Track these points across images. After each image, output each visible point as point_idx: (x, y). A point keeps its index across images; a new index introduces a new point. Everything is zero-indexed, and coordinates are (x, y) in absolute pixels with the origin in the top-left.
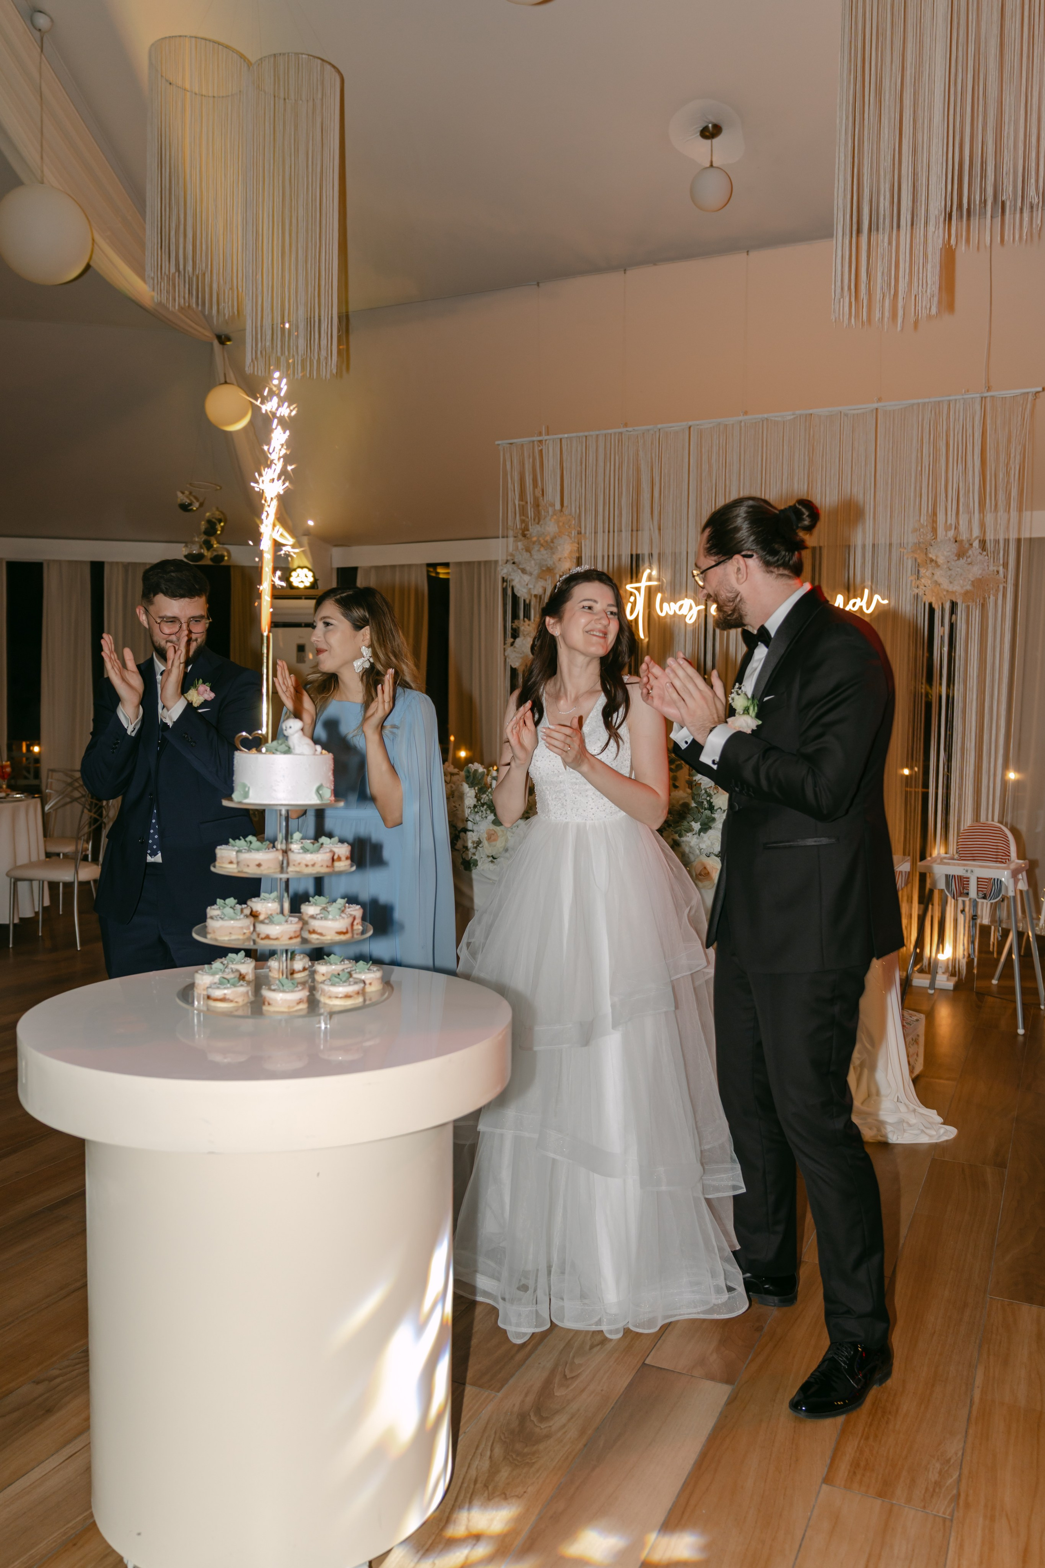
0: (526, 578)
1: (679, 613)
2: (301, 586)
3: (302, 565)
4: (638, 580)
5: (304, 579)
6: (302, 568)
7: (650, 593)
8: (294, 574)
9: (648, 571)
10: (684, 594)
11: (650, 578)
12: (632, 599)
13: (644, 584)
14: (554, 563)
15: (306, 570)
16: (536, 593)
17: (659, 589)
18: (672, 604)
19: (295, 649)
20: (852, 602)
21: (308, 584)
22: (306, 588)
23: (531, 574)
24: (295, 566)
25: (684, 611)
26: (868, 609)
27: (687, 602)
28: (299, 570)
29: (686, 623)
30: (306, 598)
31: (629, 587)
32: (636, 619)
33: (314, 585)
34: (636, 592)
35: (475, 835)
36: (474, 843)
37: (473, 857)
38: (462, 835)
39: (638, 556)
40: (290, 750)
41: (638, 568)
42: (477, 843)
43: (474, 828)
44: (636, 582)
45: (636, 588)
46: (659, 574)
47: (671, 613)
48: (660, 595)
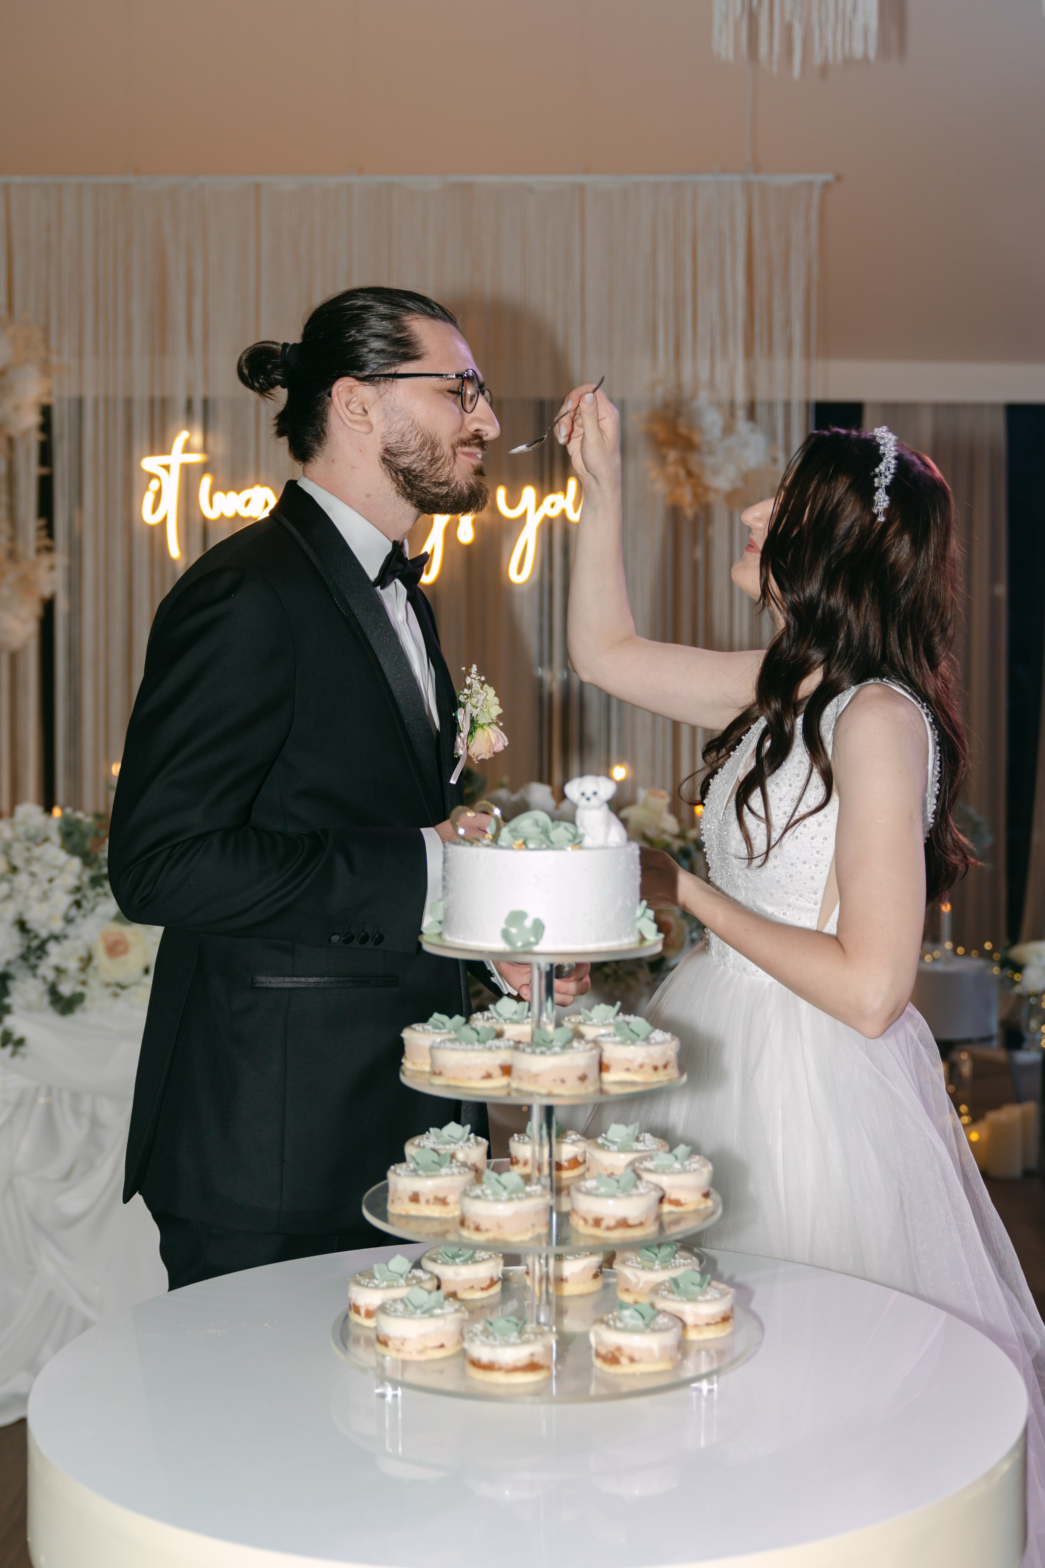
1: (244, 512)
4: (165, 450)
9: (184, 435)
11: (187, 449)
12: (154, 485)
13: (177, 457)
17: (205, 468)
18: (232, 496)
20: (549, 499)
31: (150, 464)
32: (164, 522)
34: (161, 472)
35: (78, 944)
36: (82, 960)
37: (79, 989)
38: (52, 947)
39: (164, 402)
40: (577, 841)
41: (164, 428)
42: (87, 961)
43: (71, 931)
44: (161, 455)
45: (161, 466)
46: (205, 444)
47: (229, 512)
48: (207, 479)
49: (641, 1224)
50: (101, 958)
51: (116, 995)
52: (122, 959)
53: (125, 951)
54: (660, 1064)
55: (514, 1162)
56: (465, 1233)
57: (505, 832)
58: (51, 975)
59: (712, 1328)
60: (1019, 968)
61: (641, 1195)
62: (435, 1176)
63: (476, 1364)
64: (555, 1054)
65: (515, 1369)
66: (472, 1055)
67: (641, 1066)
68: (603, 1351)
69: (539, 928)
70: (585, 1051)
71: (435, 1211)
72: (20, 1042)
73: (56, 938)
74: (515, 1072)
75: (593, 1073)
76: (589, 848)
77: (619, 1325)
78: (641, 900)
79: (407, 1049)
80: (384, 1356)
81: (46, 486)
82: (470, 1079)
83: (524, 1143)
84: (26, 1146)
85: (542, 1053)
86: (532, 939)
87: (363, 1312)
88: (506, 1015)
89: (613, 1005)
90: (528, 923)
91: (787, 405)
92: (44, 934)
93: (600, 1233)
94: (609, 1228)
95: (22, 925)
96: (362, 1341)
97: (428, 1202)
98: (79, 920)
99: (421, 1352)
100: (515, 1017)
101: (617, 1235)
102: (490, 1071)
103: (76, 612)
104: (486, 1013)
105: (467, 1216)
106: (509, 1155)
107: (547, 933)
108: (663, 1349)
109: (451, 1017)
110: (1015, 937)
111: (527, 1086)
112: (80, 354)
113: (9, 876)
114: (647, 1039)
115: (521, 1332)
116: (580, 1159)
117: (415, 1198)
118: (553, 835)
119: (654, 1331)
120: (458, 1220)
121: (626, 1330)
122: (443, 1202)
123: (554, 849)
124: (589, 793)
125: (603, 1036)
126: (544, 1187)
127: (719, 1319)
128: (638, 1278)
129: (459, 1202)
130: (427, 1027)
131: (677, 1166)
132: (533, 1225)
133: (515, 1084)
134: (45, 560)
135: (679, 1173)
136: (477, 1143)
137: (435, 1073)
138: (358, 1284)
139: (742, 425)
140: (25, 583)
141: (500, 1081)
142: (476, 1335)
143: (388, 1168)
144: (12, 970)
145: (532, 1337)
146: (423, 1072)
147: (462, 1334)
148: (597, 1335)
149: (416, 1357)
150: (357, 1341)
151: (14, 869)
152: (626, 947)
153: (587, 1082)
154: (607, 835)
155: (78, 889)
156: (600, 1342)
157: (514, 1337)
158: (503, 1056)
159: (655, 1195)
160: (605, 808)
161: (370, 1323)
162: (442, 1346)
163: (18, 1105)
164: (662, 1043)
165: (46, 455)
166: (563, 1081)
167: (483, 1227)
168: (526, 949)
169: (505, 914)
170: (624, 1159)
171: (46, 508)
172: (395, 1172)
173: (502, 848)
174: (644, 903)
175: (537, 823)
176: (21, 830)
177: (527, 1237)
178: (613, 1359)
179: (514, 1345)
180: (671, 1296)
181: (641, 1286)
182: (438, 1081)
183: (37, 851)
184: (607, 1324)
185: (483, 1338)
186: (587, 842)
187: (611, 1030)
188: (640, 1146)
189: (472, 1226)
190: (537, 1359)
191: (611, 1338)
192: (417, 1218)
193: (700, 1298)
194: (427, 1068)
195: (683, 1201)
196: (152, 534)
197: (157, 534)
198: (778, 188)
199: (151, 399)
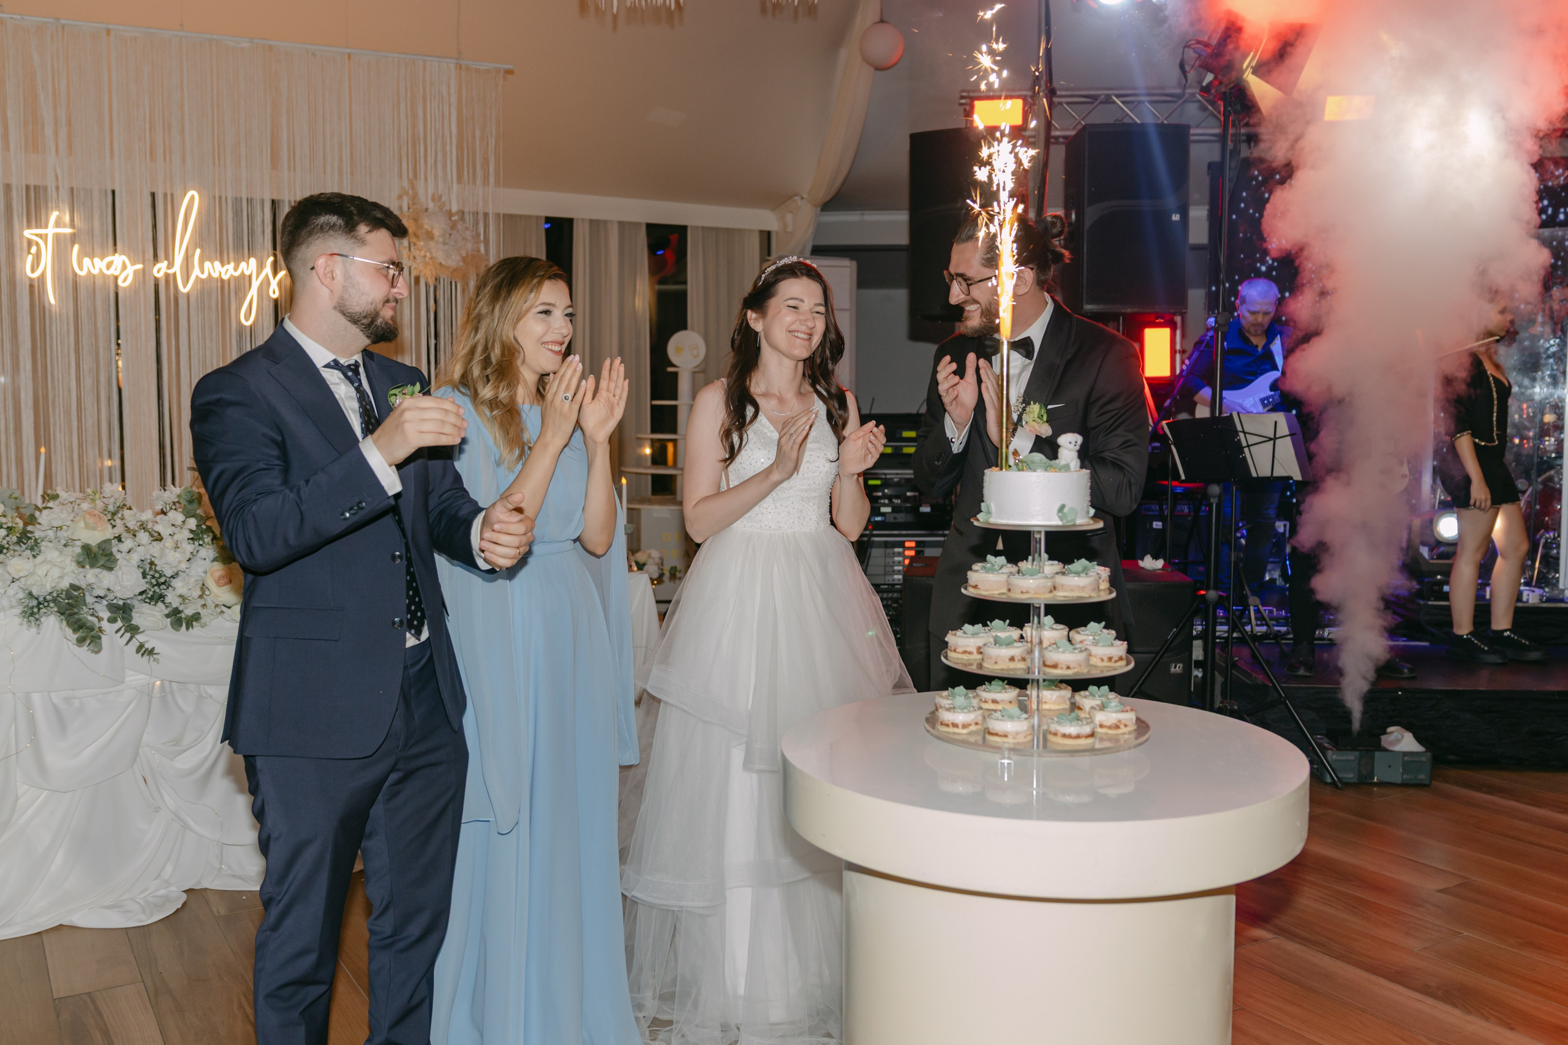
1: (108, 273)
4: (41, 226)
7: (62, 246)
9: (56, 213)
10: (113, 248)
11: (58, 224)
12: (34, 250)
13: (51, 231)
17: (74, 239)
18: (97, 260)
25: (114, 272)
27: (118, 259)
29: (118, 287)
31: (28, 233)
32: (43, 275)
34: (38, 240)
39: (38, 189)
41: (39, 209)
44: (37, 227)
45: (37, 235)
46: (72, 220)
47: (96, 272)
48: (76, 247)
51: (222, 613)
196: (31, 286)
197: (35, 289)
198: (478, 71)
199: (28, 187)
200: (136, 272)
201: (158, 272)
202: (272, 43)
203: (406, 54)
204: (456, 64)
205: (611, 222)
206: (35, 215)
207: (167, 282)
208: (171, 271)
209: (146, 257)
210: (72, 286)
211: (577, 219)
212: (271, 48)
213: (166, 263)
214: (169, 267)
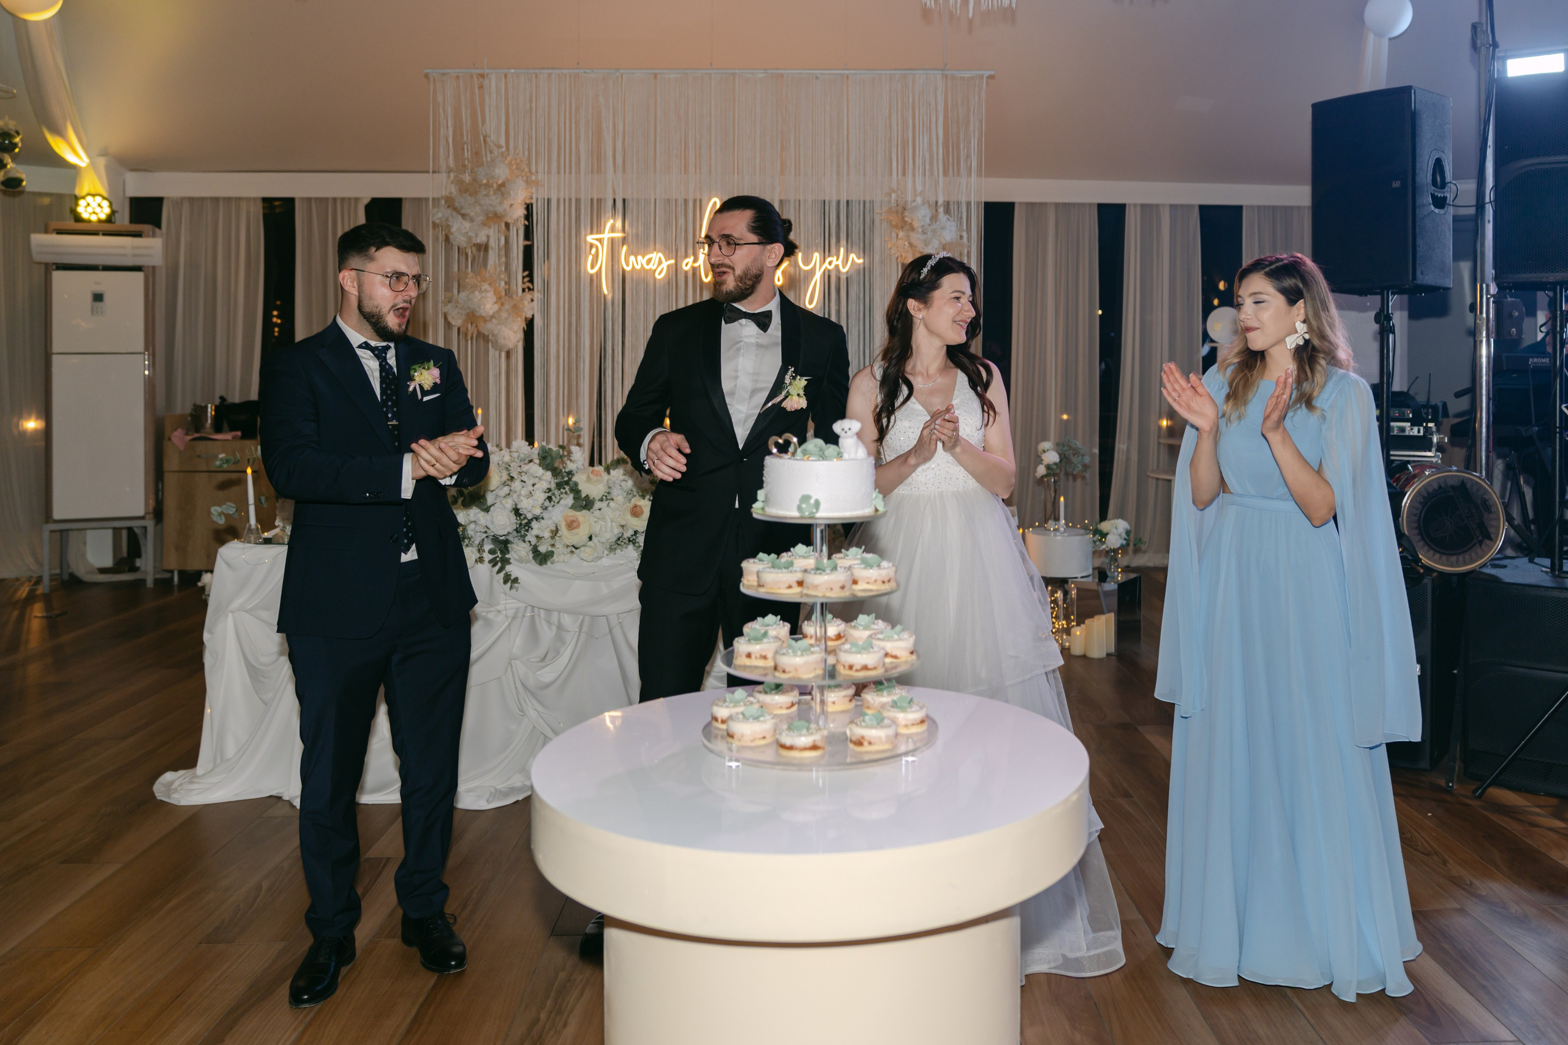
0: (467, 225)
1: (647, 267)
2: (94, 218)
3: (93, 192)
4: (600, 230)
5: (98, 210)
6: (94, 195)
7: (614, 247)
8: (82, 203)
9: (611, 221)
10: (652, 247)
11: (613, 230)
12: (594, 251)
13: (606, 235)
14: (505, 210)
15: (98, 199)
16: (479, 241)
17: (624, 241)
18: (640, 258)
19: (89, 298)
20: (828, 260)
21: (103, 217)
22: (100, 221)
23: (472, 220)
24: (84, 193)
25: (652, 266)
26: (844, 267)
27: (656, 256)
28: (89, 199)
29: (655, 279)
30: (104, 234)
31: (590, 238)
32: (598, 273)
33: (109, 219)
34: (597, 243)
35: (550, 522)
36: (552, 531)
37: (550, 549)
38: (534, 524)
39: (599, 201)
40: (840, 456)
41: (599, 217)
42: (555, 532)
43: (545, 515)
44: (597, 233)
45: (597, 240)
46: (624, 227)
47: (638, 267)
48: (625, 247)
49: (875, 668)
50: (563, 530)
51: (572, 552)
52: (575, 531)
53: (578, 526)
54: (886, 579)
55: (805, 637)
56: (777, 674)
57: (799, 450)
58: (534, 541)
59: (915, 727)
60: (1104, 535)
61: (875, 652)
62: (760, 643)
63: (783, 746)
64: (827, 574)
65: (805, 749)
66: (781, 575)
67: (875, 581)
68: (854, 739)
69: (817, 504)
70: (843, 572)
71: (761, 663)
72: (516, 580)
73: (537, 518)
74: (805, 584)
75: (848, 585)
76: (846, 460)
77: (863, 724)
78: (875, 489)
79: (744, 573)
80: (732, 744)
81: (528, 252)
82: (780, 588)
83: (810, 626)
84: (518, 642)
85: (820, 574)
86: (814, 511)
87: (720, 720)
88: (800, 554)
89: (861, 548)
90: (812, 501)
91: (969, 204)
92: (530, 516)
93: (852, 673)
94: (857, 671)
95: (517, 511)
96: (719, 737)
97: (756, 658)
98: (550, 508)
99: (753, 741)
100: (806, 555)
101: (862, 674)
102: (791, 584)
103: (547, 326)
104: (789, 553)
105: (778, 664)
106: (802, 633)
107: (822, 507)
108: (887, 737)
109: (769, 554)
110: (1103, 517)
111: (812, 592)
112: (549, 172)
113: (508, 482)
114: (879, 566)
115: (808, 729)
116: (842, 635)
117: (749, 656)
118: (827, 453)
119: (882, 727)
120: (773, 668)
121: (867, 727)
122: (765, 658)
123: (827, 460)
124: (846, 429)
125: (854, 564)
126: (821, 649)
127: (919, 721)
128: (874, 701)
129: (774, 658)
130: (756, 560)
131: (896, 637)
132: (815, 669)
133: (805, 591)
134: (528, 296)
135: (897, 640)
136: (784, 626)
137: (760, 586)
138: (717, 705)
139: (942, 217)
140: (516, 309)
141: (797, 590)
142: (783, 730)
143: (734, 639)
144: (510, 538)
145: (814, 731)
146: (753, 586)
147: (775, 731)
148: (851, 730)
149: (750, 744)
150: (716, 737)
151: (512, 478)
152: (867, 515)
153: (845, 589)
154: (856, 452)
155: (550, 490)
156: (852, 734)
157: (804, 731)
158: (799, 576)
159: (882, 653)
160: (855, 437)
161: (724, 727)
162: (764, 738)
163: (514, 618)
164: (888, 568)
165: (528, 233)
166: (832, 589)
167: (787, 670)
168: (811, 515)
169: (799, 496)
170: (867, 633)
171: (528, 264)
172: (738, 641)
173: (797, 460)
174: (877, 490)
175: (816, 446)
176: (515, 455)
177: (811, 675)
178: (859, 743)
179: (804, 736)
180: (892, 709)
181: (876, 705)
182: (762, 590)
183: (525, 468)
184: (856, 724)
185: (788, 732)
186: (846, 456)
187: (858, 562)
188: (875, 627)
189: (781, 670)
190: (819, 744)
191: (859, 731)
192: (750, 667)
193: (908, 710)
194: (755, 584)
195: (899, 656)
196: (591, 280)
197: (595, 280)
198: (962, 79)
199: (592, 200)
200: (669, 266)
201: (687, 265)
202: (783, 72)
203: (896, 70)
204: (943, 74)
205: (1164, 205)
206: (596, 226)
207: (694, 274)
208: (696, 265)
209: (679, 254)
210: (623, 280)
211: (1129, 205)
212: (782, 75)
213: (692, 258)
214: (695, 261)
